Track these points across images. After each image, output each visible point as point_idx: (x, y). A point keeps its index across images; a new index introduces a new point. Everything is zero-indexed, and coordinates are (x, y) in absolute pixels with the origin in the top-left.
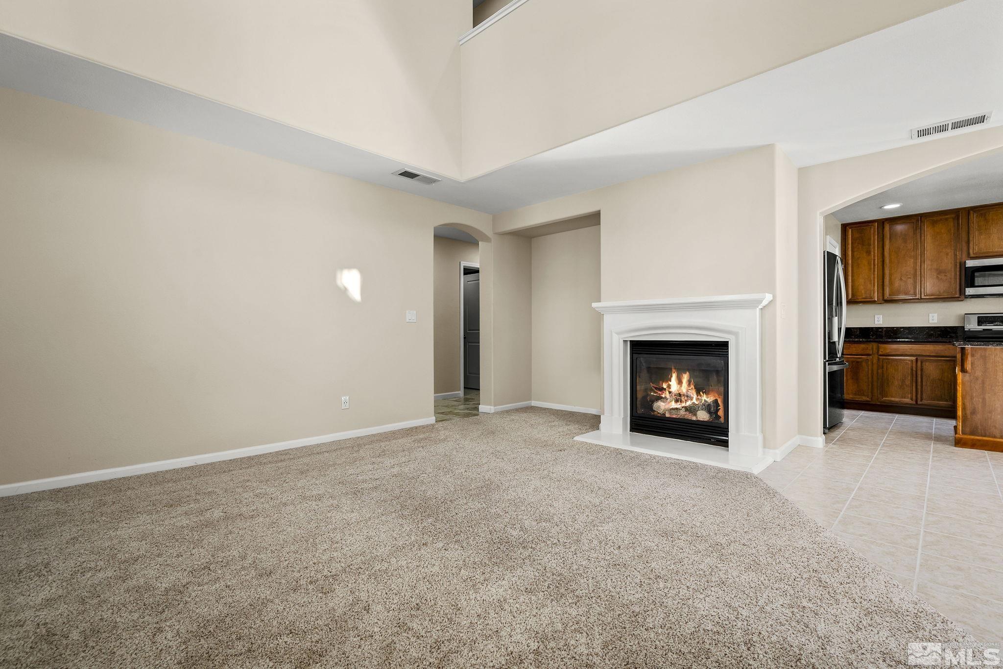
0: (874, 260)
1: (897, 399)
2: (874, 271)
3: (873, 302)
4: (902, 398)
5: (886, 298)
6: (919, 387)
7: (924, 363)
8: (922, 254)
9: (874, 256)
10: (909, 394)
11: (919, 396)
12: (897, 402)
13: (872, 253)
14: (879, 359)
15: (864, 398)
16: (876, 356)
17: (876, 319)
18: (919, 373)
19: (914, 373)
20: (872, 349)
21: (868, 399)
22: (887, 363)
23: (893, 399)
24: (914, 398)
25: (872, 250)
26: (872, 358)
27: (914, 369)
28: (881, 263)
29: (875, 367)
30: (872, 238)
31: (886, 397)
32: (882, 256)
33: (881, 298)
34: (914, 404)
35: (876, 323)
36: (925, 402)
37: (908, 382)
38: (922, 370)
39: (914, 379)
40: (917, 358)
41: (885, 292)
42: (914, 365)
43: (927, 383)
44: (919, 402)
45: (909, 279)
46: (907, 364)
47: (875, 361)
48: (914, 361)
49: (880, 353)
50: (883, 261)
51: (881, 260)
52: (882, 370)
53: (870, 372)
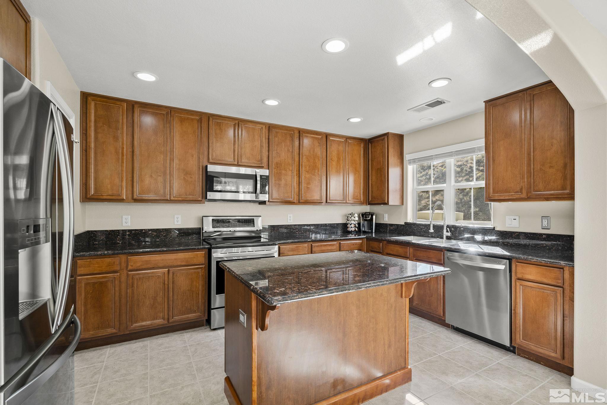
0: (123, 148)
1: (148, 323)
2: (122, 162)
3: (121, 200)
4: (154, 319)
5: (135, 197)
6: (171, 303)
7: (175, 274)
8: (172, 151)
9: (123, 144)
10: (160, 313)
11: (171, 314)
12: (149, 326)
13: (121, 140)
14: (128, 275)
15: (110, 331)
16: (125, 271)
17: (124, 220)
18: (171, 286)
19: (166, 286)
20: (120, 263)
21: (114, 331)
22: (137, 279)
23: (144, 323)
24: (166, 317)
25: (120, 136)
26: (120, 274)
27: (166, 282)
28: (131, 154)
29: (123, 286)
30: (121, 121)
31: (136, 322)
32: (131, 145)
33: (130, 196)
34: (166, 324)
35: (124, 224)
36: (176, 318)
37: (159, 299)
38: (173, 283)
39: (166, 294)
40: (169, 271)
41: (135, 190)
42: (166, 278)
43: (178, 296)
44: (171, 321)
45: (159, 177)
46: (159, 277)
47: (124, 278)
48: (166, 273)
49: (130, 268)
50: (133, 152)
51: (131, 150)
52: (132, 289)
53: (117, 294)
